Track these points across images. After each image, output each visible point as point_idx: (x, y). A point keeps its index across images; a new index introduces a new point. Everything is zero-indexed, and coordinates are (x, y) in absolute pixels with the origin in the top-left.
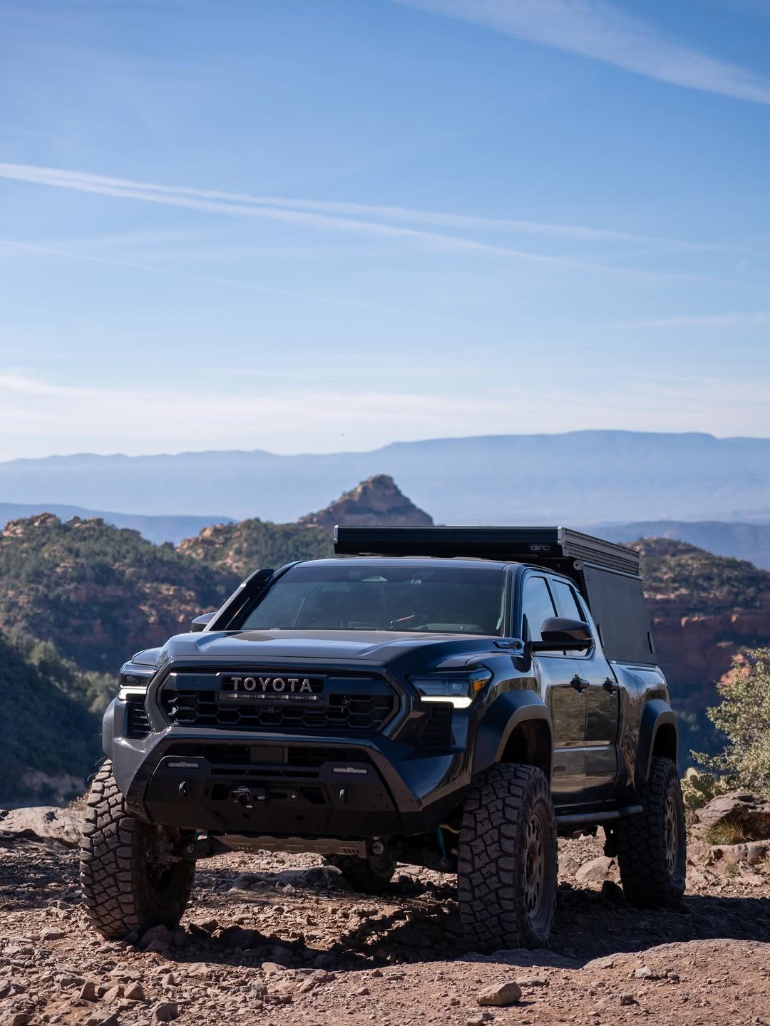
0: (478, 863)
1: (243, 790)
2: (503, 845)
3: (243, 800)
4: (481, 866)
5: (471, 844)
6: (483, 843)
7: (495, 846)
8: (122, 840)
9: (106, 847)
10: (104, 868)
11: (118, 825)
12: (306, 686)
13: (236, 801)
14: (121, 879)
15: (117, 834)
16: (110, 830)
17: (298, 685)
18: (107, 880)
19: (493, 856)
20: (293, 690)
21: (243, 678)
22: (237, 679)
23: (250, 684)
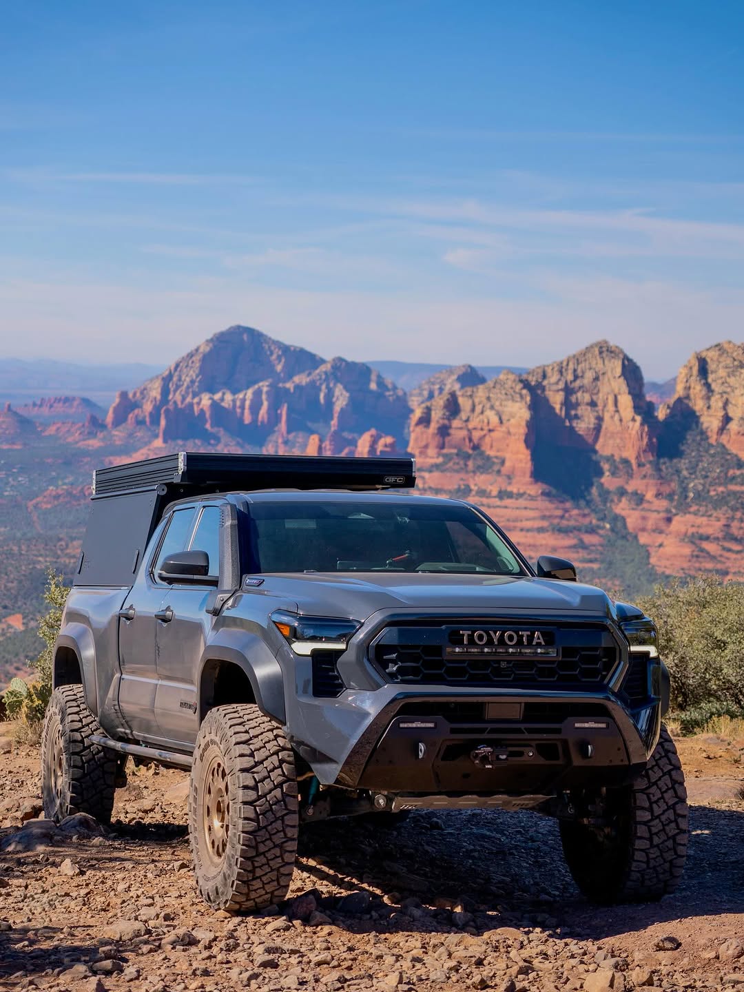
0: (657, 811)
1: (484, 750)
2: (678, 791)
3: (485, 759)
4: (660, 813)
5: (648, 791)
6: (658, 790)
7: (671, 793)
8: (289, 807)
9: (273, 816)
10: (270, 839)
11: (282, 790)
12: (539, 638)
13: (477, 762)
14: (288, 849)
15: (284, 800)
16: (275, 797)
17: (530, 638)
18: (273, 851)
19: (671, 802)
20: (525, 643)
21: (473, 632)
22: (466, 633)
23: (481, 637)
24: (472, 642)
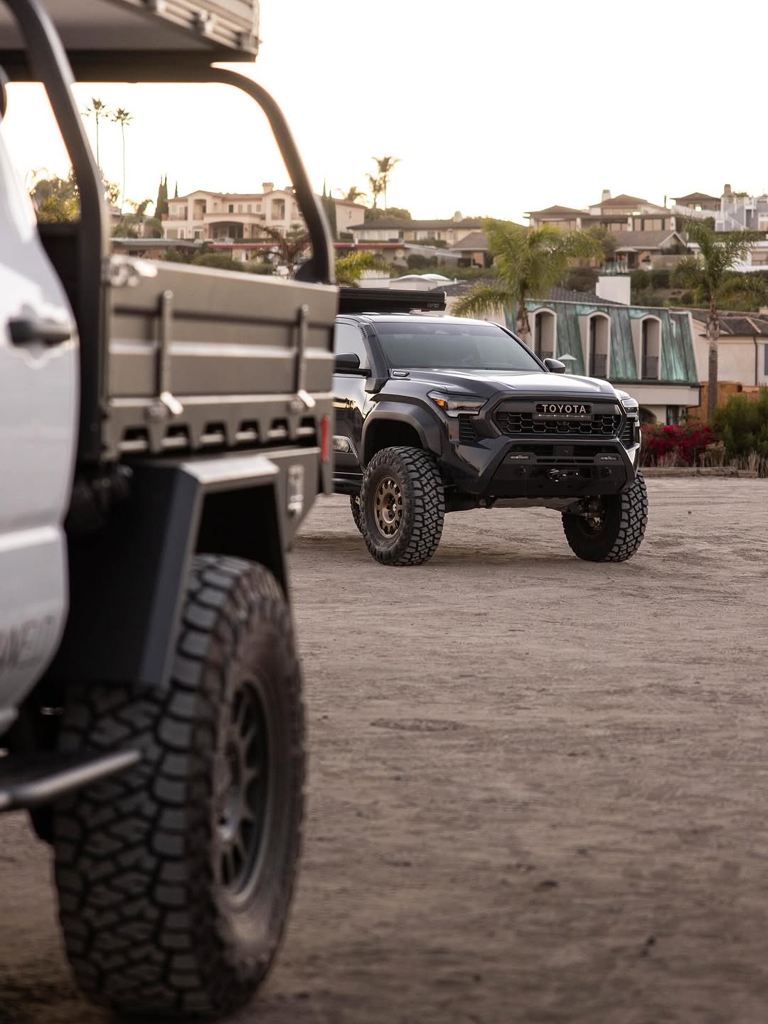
1: (555, 471)
3: (555, 477)
12: (583, 409)
13: (551, 478)
17: (579, 409)
20: (576, 412)
21: (549, 405)
22: (545, 406)
23: (553, 408)
24: (548, 411)
